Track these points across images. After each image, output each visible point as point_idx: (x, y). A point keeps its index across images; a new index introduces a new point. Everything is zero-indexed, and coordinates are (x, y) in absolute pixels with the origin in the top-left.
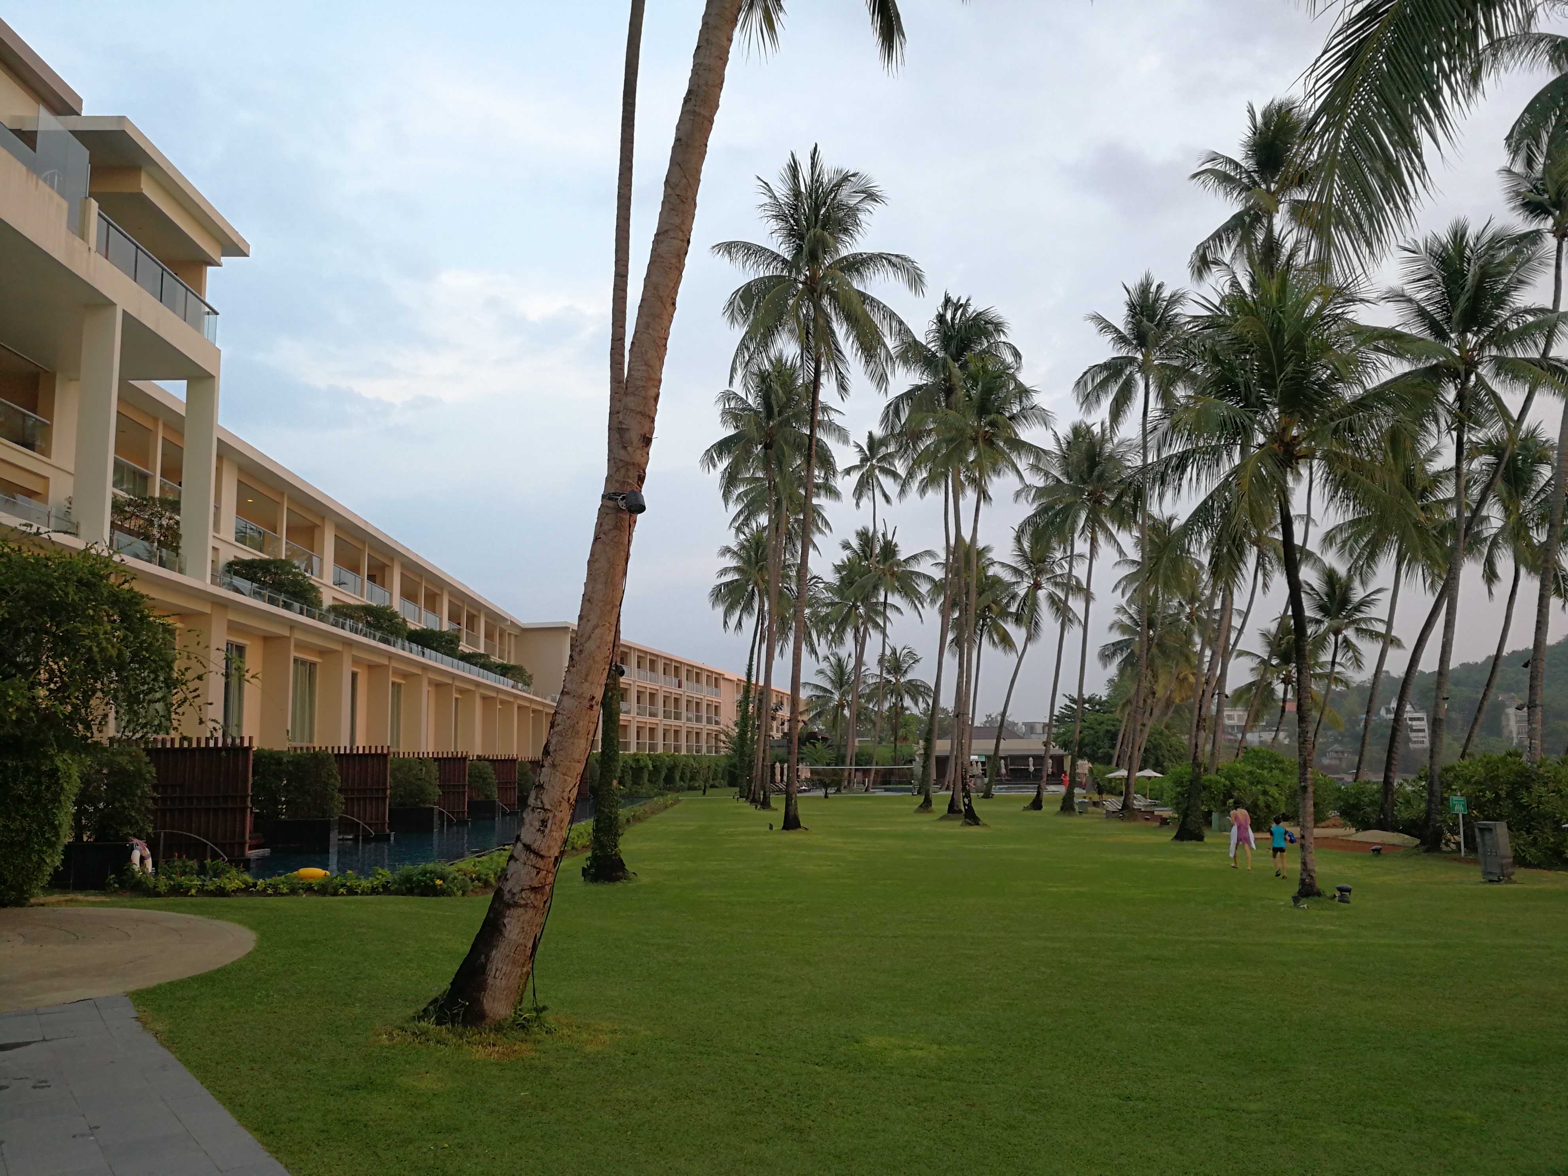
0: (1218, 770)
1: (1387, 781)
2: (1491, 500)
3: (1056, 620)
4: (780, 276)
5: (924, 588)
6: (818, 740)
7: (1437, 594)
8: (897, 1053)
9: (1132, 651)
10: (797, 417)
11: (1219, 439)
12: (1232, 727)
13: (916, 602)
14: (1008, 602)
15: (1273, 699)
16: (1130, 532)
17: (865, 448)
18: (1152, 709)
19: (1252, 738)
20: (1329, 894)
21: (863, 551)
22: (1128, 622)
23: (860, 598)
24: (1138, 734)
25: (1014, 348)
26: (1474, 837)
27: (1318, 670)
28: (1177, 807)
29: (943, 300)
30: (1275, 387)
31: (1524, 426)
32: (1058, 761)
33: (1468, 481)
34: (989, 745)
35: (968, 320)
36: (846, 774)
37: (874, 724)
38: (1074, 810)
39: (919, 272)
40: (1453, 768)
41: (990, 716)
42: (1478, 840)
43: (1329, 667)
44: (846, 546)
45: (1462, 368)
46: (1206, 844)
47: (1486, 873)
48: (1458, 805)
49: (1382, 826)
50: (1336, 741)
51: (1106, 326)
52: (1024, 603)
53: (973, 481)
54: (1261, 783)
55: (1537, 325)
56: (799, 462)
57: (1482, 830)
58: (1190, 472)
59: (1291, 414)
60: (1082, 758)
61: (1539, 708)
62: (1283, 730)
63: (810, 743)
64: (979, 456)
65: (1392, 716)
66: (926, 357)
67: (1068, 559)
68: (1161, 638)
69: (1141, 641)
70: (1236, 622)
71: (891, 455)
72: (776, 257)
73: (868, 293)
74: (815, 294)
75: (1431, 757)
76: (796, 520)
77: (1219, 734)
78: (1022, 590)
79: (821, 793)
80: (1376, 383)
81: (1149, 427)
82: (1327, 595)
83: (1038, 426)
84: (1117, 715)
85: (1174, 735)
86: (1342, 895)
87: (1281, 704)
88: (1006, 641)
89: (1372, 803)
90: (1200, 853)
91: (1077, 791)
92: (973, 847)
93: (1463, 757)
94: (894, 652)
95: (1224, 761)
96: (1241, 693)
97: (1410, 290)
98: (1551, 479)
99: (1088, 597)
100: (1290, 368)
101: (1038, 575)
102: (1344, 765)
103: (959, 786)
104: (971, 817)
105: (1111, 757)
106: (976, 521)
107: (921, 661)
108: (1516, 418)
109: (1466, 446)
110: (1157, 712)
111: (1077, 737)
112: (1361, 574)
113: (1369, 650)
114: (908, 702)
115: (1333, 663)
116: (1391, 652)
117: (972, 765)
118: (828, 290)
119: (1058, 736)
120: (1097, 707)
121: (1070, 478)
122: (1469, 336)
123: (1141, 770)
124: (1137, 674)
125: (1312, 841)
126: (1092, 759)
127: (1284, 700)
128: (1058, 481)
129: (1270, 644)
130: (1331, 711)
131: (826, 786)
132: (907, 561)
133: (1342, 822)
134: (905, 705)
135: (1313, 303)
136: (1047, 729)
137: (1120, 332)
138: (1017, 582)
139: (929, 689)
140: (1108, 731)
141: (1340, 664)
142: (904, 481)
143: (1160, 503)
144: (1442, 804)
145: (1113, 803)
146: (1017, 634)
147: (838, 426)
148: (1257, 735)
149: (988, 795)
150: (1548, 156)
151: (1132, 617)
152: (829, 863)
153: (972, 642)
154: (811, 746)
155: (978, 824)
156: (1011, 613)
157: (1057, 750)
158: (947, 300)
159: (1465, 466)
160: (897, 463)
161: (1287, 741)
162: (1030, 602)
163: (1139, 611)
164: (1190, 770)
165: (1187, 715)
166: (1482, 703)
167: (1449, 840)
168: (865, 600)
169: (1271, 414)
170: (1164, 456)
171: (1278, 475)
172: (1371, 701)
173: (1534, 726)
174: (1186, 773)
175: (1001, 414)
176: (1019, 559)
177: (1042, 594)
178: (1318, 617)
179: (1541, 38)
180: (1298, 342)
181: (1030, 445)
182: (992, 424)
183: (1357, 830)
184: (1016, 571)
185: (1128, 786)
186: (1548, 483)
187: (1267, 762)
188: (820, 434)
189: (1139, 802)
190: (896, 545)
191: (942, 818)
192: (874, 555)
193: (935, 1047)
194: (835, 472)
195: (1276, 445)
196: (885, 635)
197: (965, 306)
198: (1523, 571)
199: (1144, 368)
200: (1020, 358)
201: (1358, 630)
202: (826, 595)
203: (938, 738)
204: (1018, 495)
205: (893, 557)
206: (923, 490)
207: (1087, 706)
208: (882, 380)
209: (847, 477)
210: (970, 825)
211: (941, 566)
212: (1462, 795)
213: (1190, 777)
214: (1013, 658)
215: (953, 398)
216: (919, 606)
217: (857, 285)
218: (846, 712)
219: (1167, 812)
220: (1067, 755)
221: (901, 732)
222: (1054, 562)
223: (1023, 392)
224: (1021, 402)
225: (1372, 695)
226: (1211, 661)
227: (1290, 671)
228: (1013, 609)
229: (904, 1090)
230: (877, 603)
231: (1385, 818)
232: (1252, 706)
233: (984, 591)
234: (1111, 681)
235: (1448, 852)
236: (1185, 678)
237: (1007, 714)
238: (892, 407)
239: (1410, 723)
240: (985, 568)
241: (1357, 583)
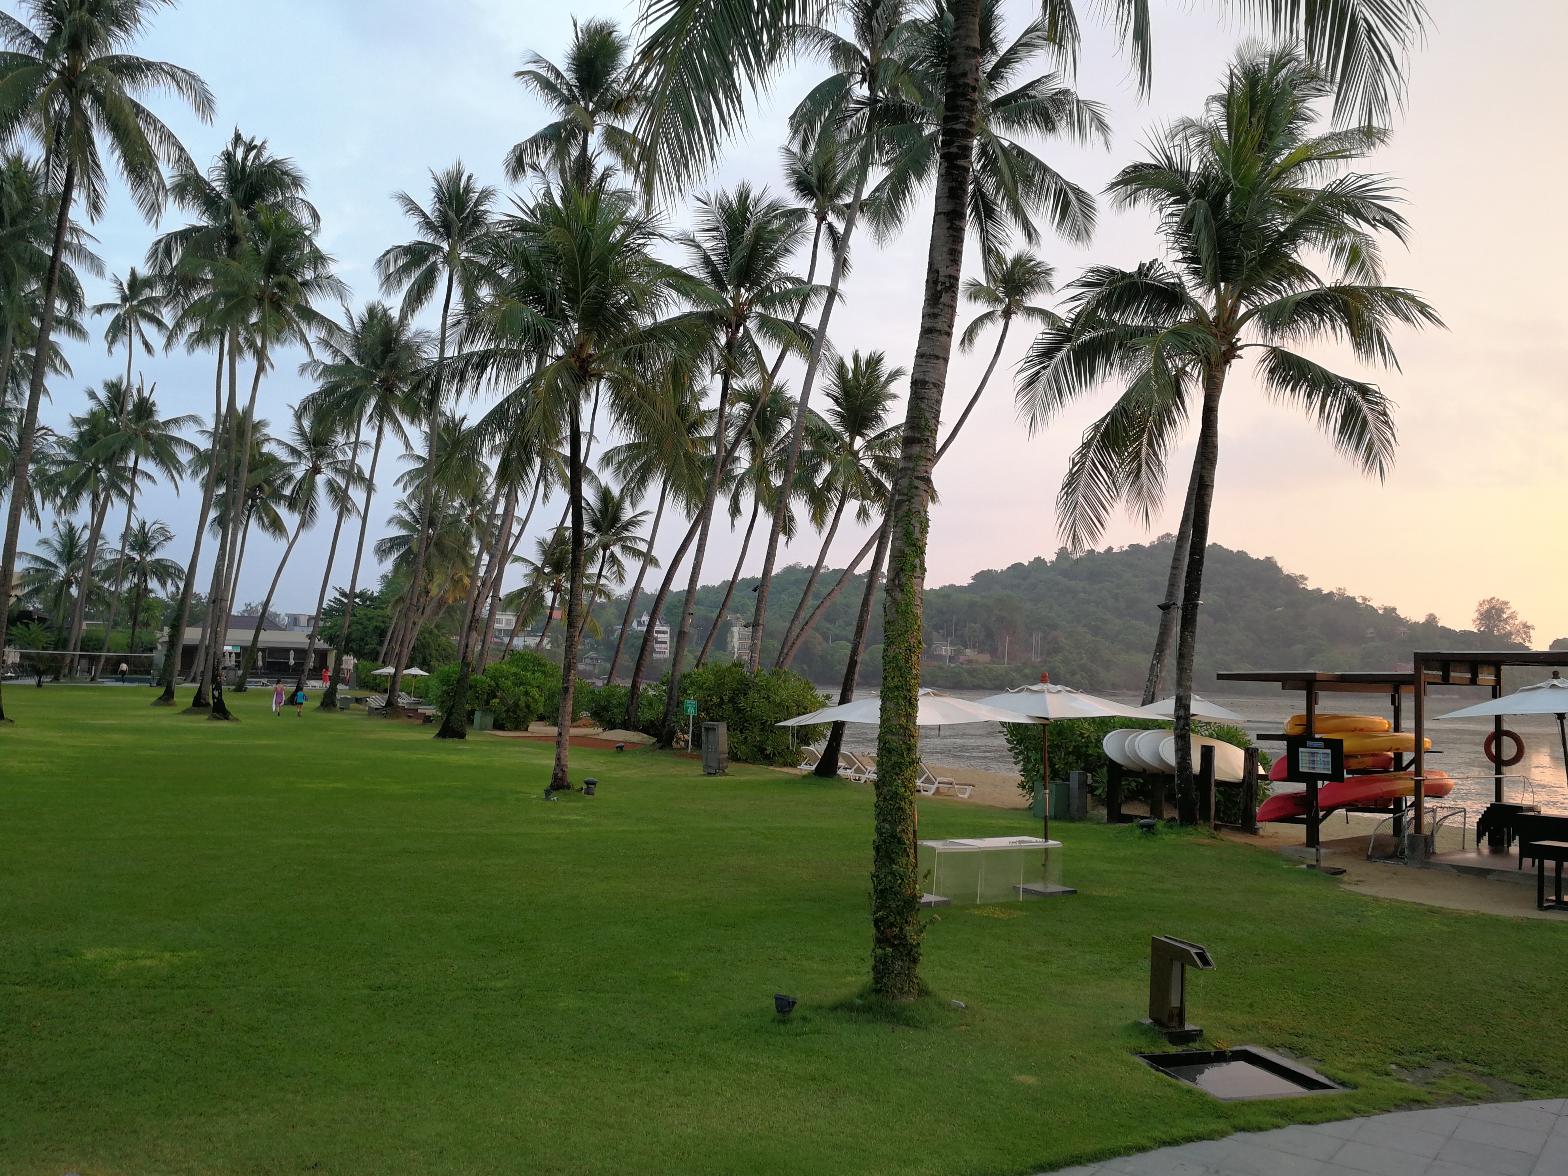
0: (484, 670)
1: (635, 686)
2: (744, 443)
3: (333, 506)
4: (27, 57)
5: (184, 457)
6: (33, 620)
7: (692, 522)
8: (121, 965)
9: (409, 548)
10: (38, 232)
11: (521, 343)
12: (500, 631)
13: (174, 472)
14: (283, 483)
15: (542, 606)
16: (420, 425)
17: (125, 286)
18: (424, 608)
19: (518, 642)
20: (577, 787)
21: (112, 406)
22: (408, 518)
23: (101, 460)
24: (408, 632)
25: (313, 208)
26: (700, 736)
27: (586, 582)
28: (442, 705)
29: (233, 136)
30: (578, 303)
31: (775, 381)
32: (322, 656)
33: (727, 423)
34: (246, 636)
35: (262, 165)
36: (68, 660)
37: (109, 605)
38: (335, 706)
39: (209, 96)
40: (690, 675)
41: (250, 605)
42: (704, 738)
43: (596, 579)
44: (92, 395)
45: (733, 319)
46: (467, 742)
47: (706, 767)
48: (691, 708)
49: (626, 726)
50: (592, 648)
51: (413, 207)
52: (300, 486)
53: (252, 345)
54: (524, 684)
55: (796, 293)
56: (34, 287)
57: (707, 729)
58: (490, 372)
59: (589, 332)
60: (347, 654)
61: (761, 627)
62: (548, 637)
63: (22, 623)
64: (263, 318)
65: (645, 629)
66: (207, 196)
67: (352, 446)
68: (440, 537)
69: (420, 540)
70: (516, 529)
71: (156, 300)
72: (25, 32)
73: (144, 104)
74: (74, 90)
75: (674, 665)
76: (24, 356)
77: (489, 636)
78: (299, 473)
79: (32, 681)
80: (666, 318)
81: (450, 321)
82: (600, 512)
83: (333, 298)
84: (388, 611)
85: (443, 635)
86: (588, 788)
87: (548, 611)
88: (276, 526)
89: (619, 705)
90: (461, 749)
91: (340, 687)
92: (219, 742)
93: (697, 666)
94: (143, 525)
95: (491, 663)
96: (513, 598)
97: (699, 237)
98: (790, 432)
99: (370, 488)
100: (593, 287)
101: (318, 457)
102: (597, 671)
103: (209, 676)
104: (220, 711)
105: (378, 653)
106: (255, 389)
107: (174, 539)
108: (770, 372)
109: (729, 391)
110: (428, 611)
111: (346, 631)
112: (632, 495)
113: (632, 566)
114: (153, 584)
115: (600, 575)
116: (650, 570)
117: (224, 656)
118: (92, 90)
119: (324, 629)
120: (368, 603)
121: (362, 362)
122: (743, 290)
123: (407, 668)
124: (414, 571)
125: (568, 738)
126: (358, 655)
127: (552, 608)
128: (348, 361)
129: (544, 553)
130: (592, 620)
131: (40, 673)
132: (167, 423)
133: (591, 722)
134: (150, 586)
135: (616, 231)
136: (313, 622)
137: (427, 218)
138: (294, 463)
139: (181, 571)
140: (377, 627)
141: (605, 577)
142: (171, 332)
143: (457, 400)
144: (678, 706)
145: (377, 700)
146: (290, 519)
147: (90, 253)
148: (522, 639)
149: (240, 688)
150: (818, 145)
151: (412, 513)
152: (40, 759)
153: (237, 522)
154: (23, 627)
155: (227, 719)
156: (285, 496)
157: (321, 644)
158: (238, 138)
159: (727, 409)
160: (164, 311)
161: (548, 647)
162: (306, 487)
163: (420, 508)
164: (458, 669)
165: (458, 616)
166: (717, 620)
167: (680, 739)
168: (110, 460)
169: (571, 329)
170: (465, 352)
171: (572, 389)
172: (628, 612)
173: (756, 641)
174: (454, 672)
175: (293, 277)
176: (299, 438)
177: (320, 479)
178: (591, 532)
179: (826, 35)
180: (603, 264)
181: (323, 317)
182: (282, 286)
183: (604, 730)
184: (293, 451)
185: (393, 684)
186: (787, 436)
187: (531, 665)
188: (66, 258)
189: (404, 700)
190: (153, 404)
191: (186, 712)
192: (125, 412)
193: (167, 955)
194: (81, 307)
195: (572, 360)
196: (131, 505)
197: (261, 148)
198: (761, 509)
199: (449, 259)
200: (319, 221)
201: (625, 548)
202: (58, 452)
203: (188, 626)
204: (304, 368)
205: (147, 418)
206: (192, 345)
207: (357, 600)
208: (154, 210)
209: (97, 315)
210: (219, 719)
211: (207, 435)
212: (694, 699)
213: (458, 676)
214: (283, 544)
215: (237, 249)
216: (177, 476)
217: (129, 91)
218: (74, 591)
219: (430, 711)
220: (333, 650)
221: (142, 617)
222: (336, 447)
223: (318, 258)
224: (315, 268)
225: (629, 607)
226: (488, 566)
227: (560, 581)
228: (287, 491)
229: (128, 1003)
230: (124, 469)
231: (629, 719)
232: (522, 610)
233: (256, 469)
234: (384, 577)
235: (678, 749)
236: (461, 579)
237: (270, 604)
238: (162, 244)
239: (656, 635)
240: (259, 444)
241: (627, 504)
